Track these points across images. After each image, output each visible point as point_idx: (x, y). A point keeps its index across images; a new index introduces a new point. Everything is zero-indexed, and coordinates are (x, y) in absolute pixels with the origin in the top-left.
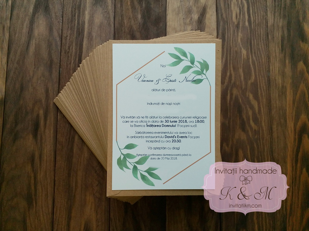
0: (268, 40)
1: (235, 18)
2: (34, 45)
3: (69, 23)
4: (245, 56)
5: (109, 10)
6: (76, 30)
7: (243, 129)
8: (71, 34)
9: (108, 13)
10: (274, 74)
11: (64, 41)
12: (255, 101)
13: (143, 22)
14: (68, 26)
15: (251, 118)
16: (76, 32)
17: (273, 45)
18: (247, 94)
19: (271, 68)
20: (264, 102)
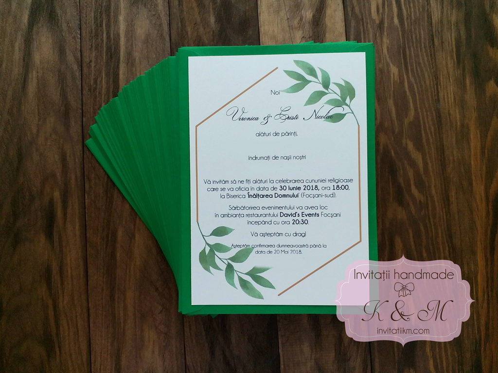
0: (434, 47)
1: (376, 13)
2: (35, 81)
3: (92, 38)
4: (397, 78)
5: (159, 12)
6: (105, 49)
7: (401, 201)
8: (96, 59)
9: (159, 18)
10: (447, 104)
11: (85, 70)
12: (418, 152)
13: (218, 29)
14: (91, 44)
15: (412, 182)
16: (105, 54)
17: (443, 55)
18: (404, 141)
19: (441, 95)
20: (433, 153)
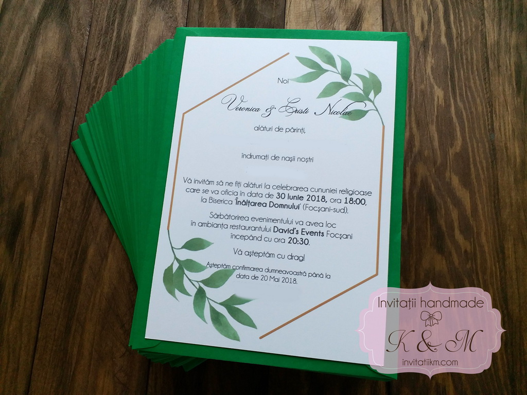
0: (488, 71)
2: (33, 75)
3: (101, 36)
4: (442, 101)
5: (177, 14)
6: (112, 48)
7: (441, 249)
8: (101, 56)
9: (176, 20)
10: (503, 136)
12: (464, 190)
14: (98, 42)
15: (456, 224)
16: (111, 53)
17: (499, 80)
18: (447, 174)
19: (496, 125)
20: (484, 192)
